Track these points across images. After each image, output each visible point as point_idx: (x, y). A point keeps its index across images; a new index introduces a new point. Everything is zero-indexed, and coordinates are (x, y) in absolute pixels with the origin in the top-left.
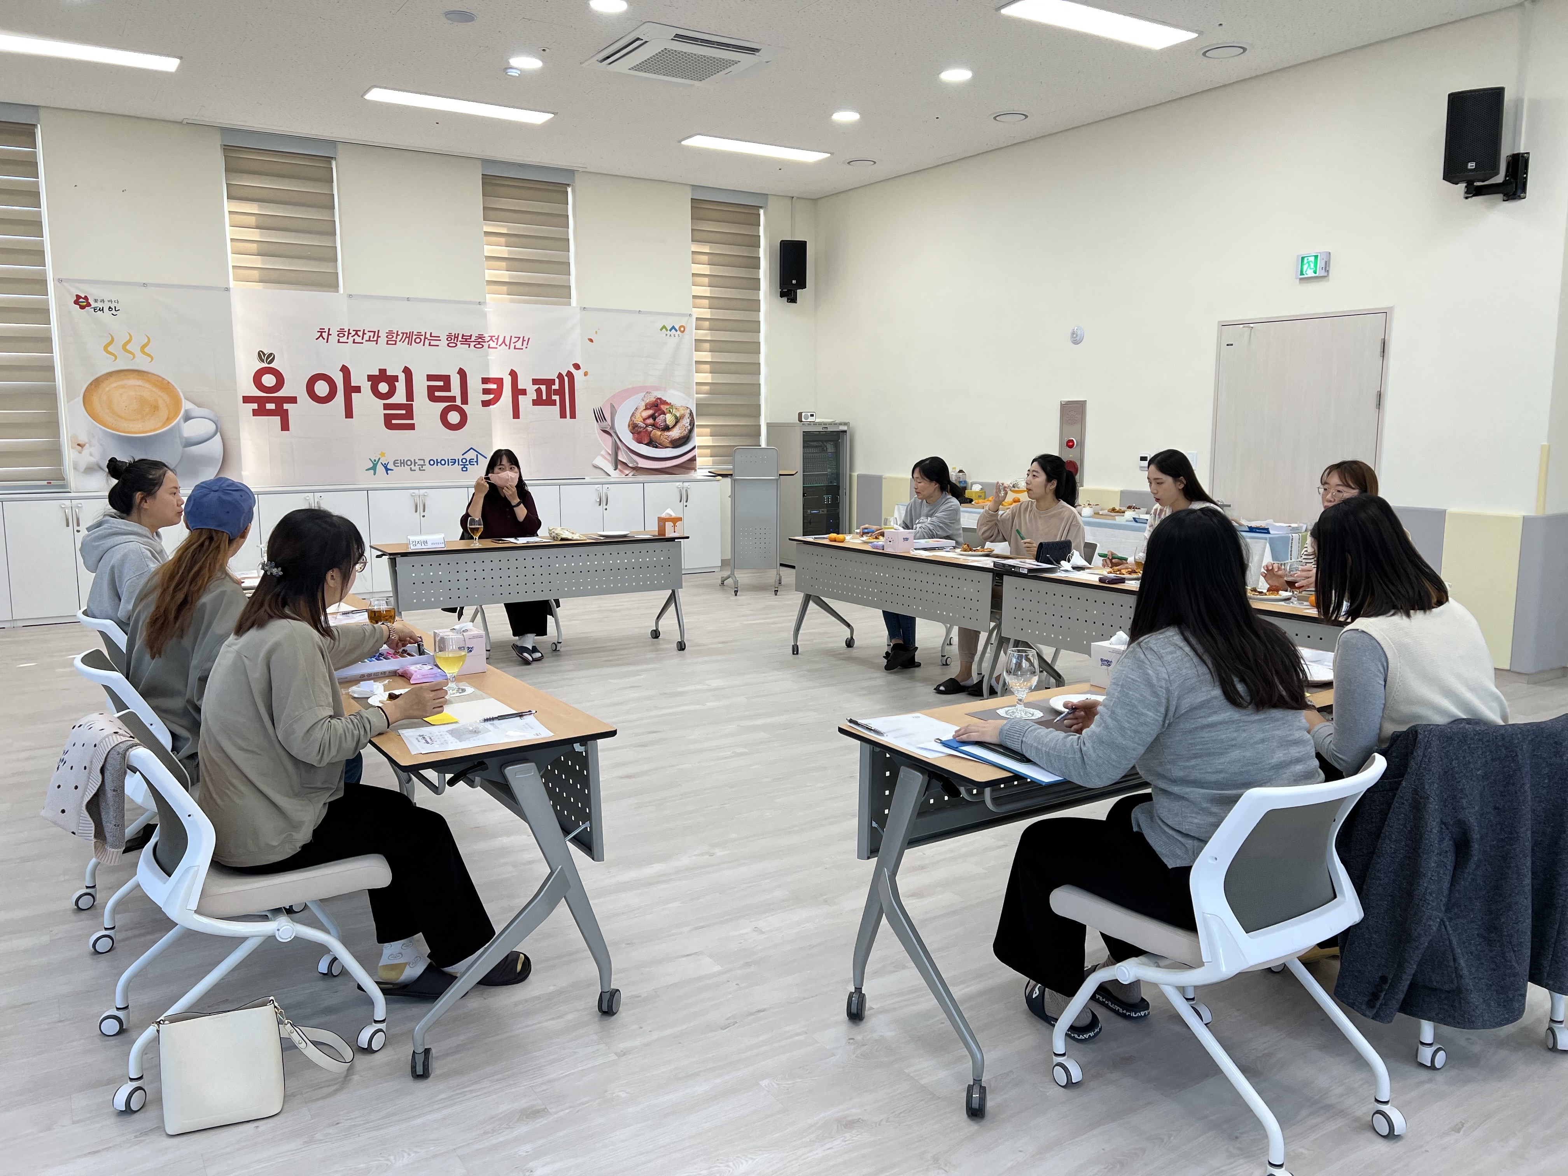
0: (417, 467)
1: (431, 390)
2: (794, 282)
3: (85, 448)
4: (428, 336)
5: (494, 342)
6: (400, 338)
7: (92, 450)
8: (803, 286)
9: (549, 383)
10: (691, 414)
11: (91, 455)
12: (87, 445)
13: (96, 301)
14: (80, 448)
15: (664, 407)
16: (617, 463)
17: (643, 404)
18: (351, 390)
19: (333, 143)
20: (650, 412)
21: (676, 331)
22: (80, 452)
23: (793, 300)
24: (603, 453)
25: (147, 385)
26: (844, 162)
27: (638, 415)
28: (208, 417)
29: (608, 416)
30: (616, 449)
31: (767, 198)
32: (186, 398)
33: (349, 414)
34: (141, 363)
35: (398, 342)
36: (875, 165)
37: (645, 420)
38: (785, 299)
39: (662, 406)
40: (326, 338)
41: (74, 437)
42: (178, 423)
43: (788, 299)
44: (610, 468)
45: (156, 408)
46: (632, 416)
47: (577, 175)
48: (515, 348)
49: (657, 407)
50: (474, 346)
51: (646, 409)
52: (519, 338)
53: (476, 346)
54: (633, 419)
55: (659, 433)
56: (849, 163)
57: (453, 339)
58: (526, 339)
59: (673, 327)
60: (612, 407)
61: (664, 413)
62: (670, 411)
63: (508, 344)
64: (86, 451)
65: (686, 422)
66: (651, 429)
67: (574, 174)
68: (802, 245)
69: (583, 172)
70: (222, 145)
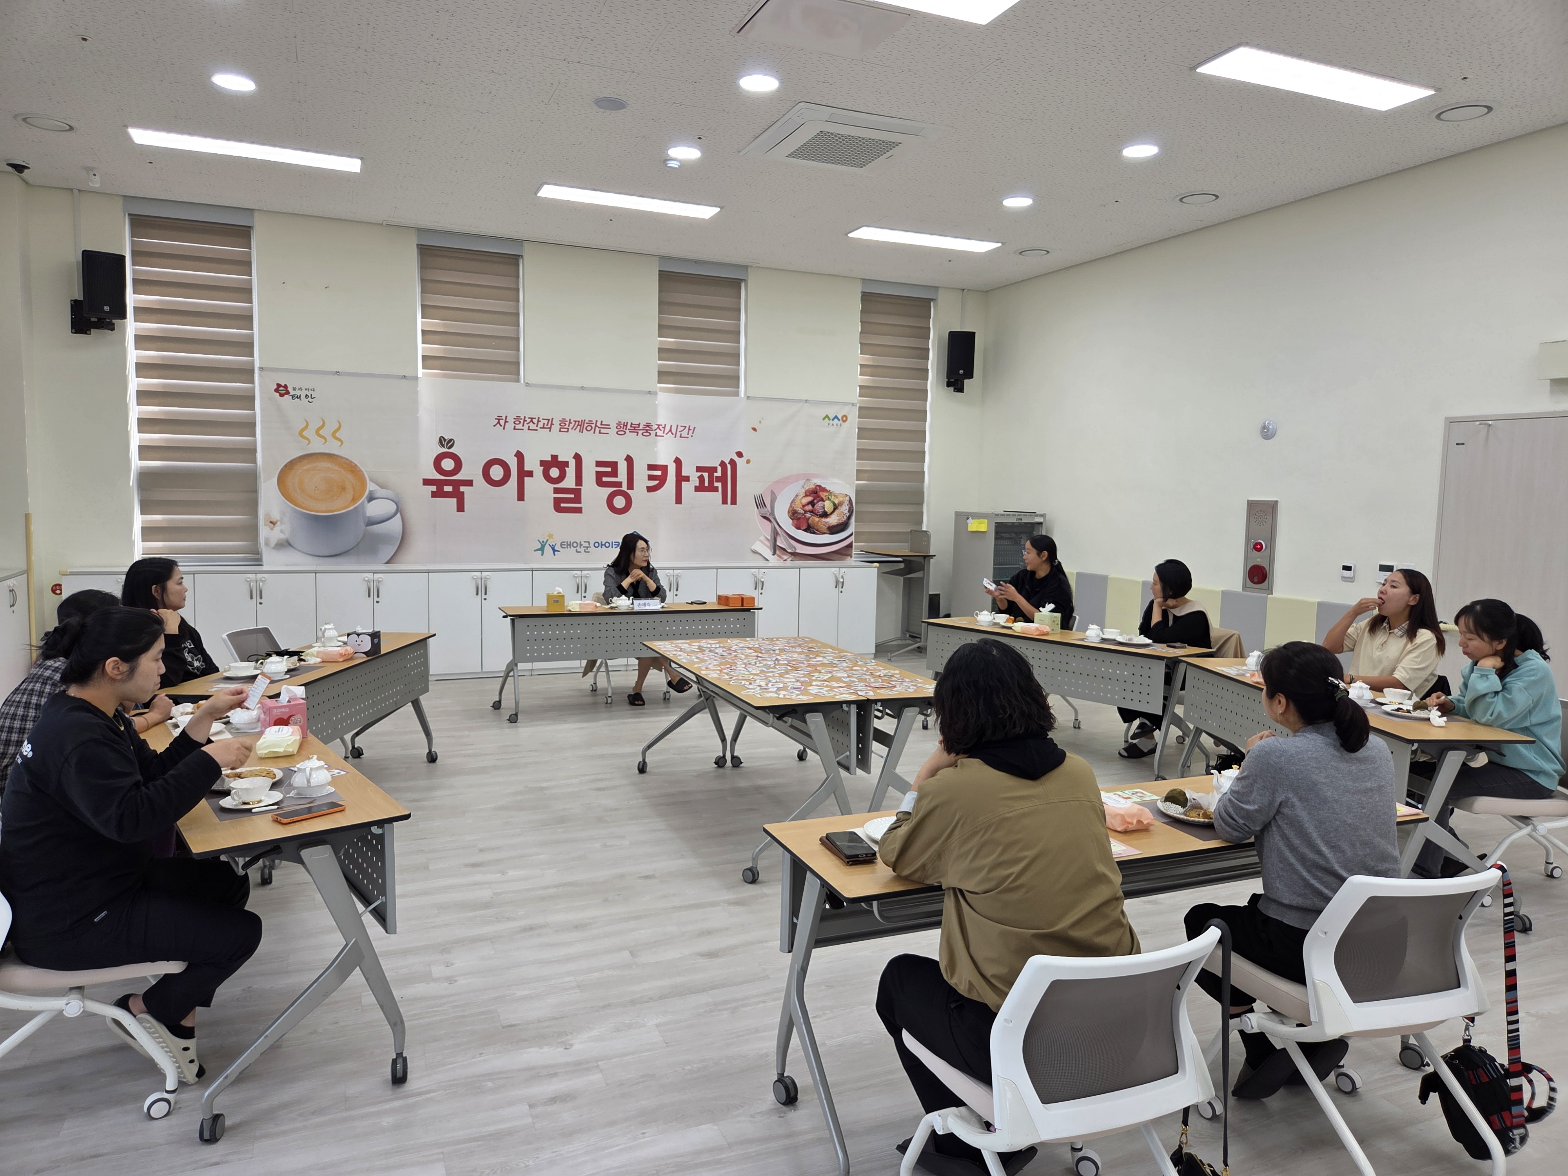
0: (582, 550)
1: (599, 475)
2: (961, 372)
3: (276, 525)
4: (599, 424)
5: (661, 430)
6: (571, 425)
7: (283, 527)
8: (970, 375)
9: (711, 470)
10: (850, 501)
11: (282, 532)
12: (279, 523)
13: (294, 389)
14: (272, 525)
15: (823, 495)
16: (775, 548)
17: (803, 491)
18: (524, 474)
19: (520, 242)
20: (810, 499)
21: (839, 420)
22: (272, 529)
23: (960, 389)
24: (762, 538)
25: (336, 468)
26: (1015, 252)
27: (798, 502)
28: (389, 497)
29: (768, 503)
30: (775, 534)
31: (938, 291)
32: (371, 480)
33: (521, 497)
34: (332, 448)
35: (570, 430)
36: (1049, 254)
37: (804, 506)
38: (952, 388)
39: (821, 493)
40: (503, 424)
41: (267, 516)
42: (363, 503)
43: (955, 389)
44: (767, 552)
45: (343, 489)
46: (792, 502)
47: (751, 271)
48: (681, 437)
49: (816, 494)
50: (642, 434)
51: (806, 496)
52: (685, 427)
53: (644, 434)
54: (793, 505)
55: (817, 519)
56: (1020, 253)
57: (622, 428)
58: (692, 428)
59: (836, 417)
60: (773, 493)
61: (822, 500)
62: (829, 498)
63: (674, 433)
64: (277, 528)
65: (845, 509)
66: (810, 515)
67: (747, 270)
68: (971, 336)
69: (757, 267)
70: (418, 245)
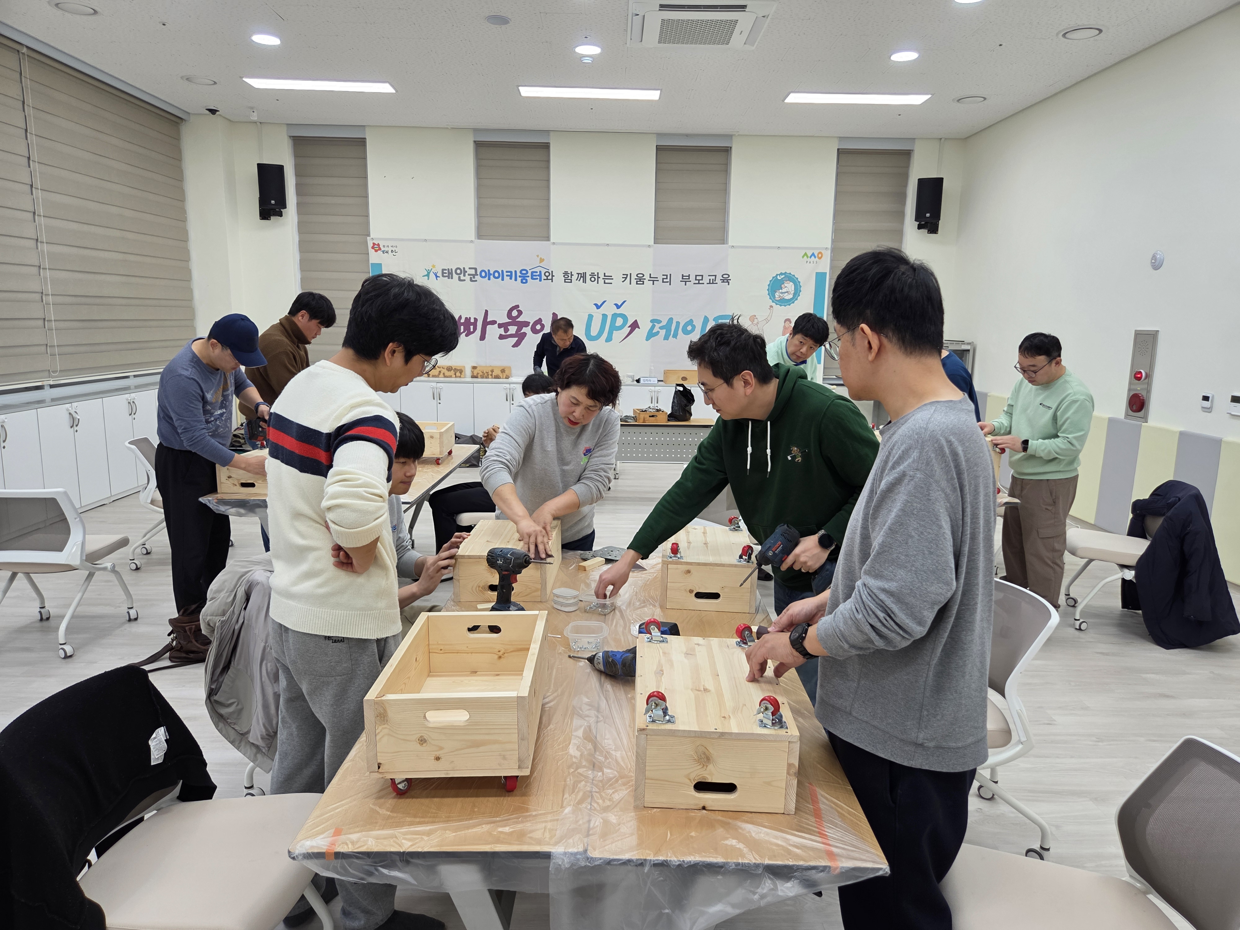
2: (928, 215)
8: (937, 218)
19: (547, 132)
23: (932, 231)
26: (953, 100)
31: (916, 142)
36: (988, 99)
38: (926, 230)
47: (734, 137)
56: (959, 101)
67: (732, 139)
68: (939, 182)
69: (738, 135)
70: (475, 142)
